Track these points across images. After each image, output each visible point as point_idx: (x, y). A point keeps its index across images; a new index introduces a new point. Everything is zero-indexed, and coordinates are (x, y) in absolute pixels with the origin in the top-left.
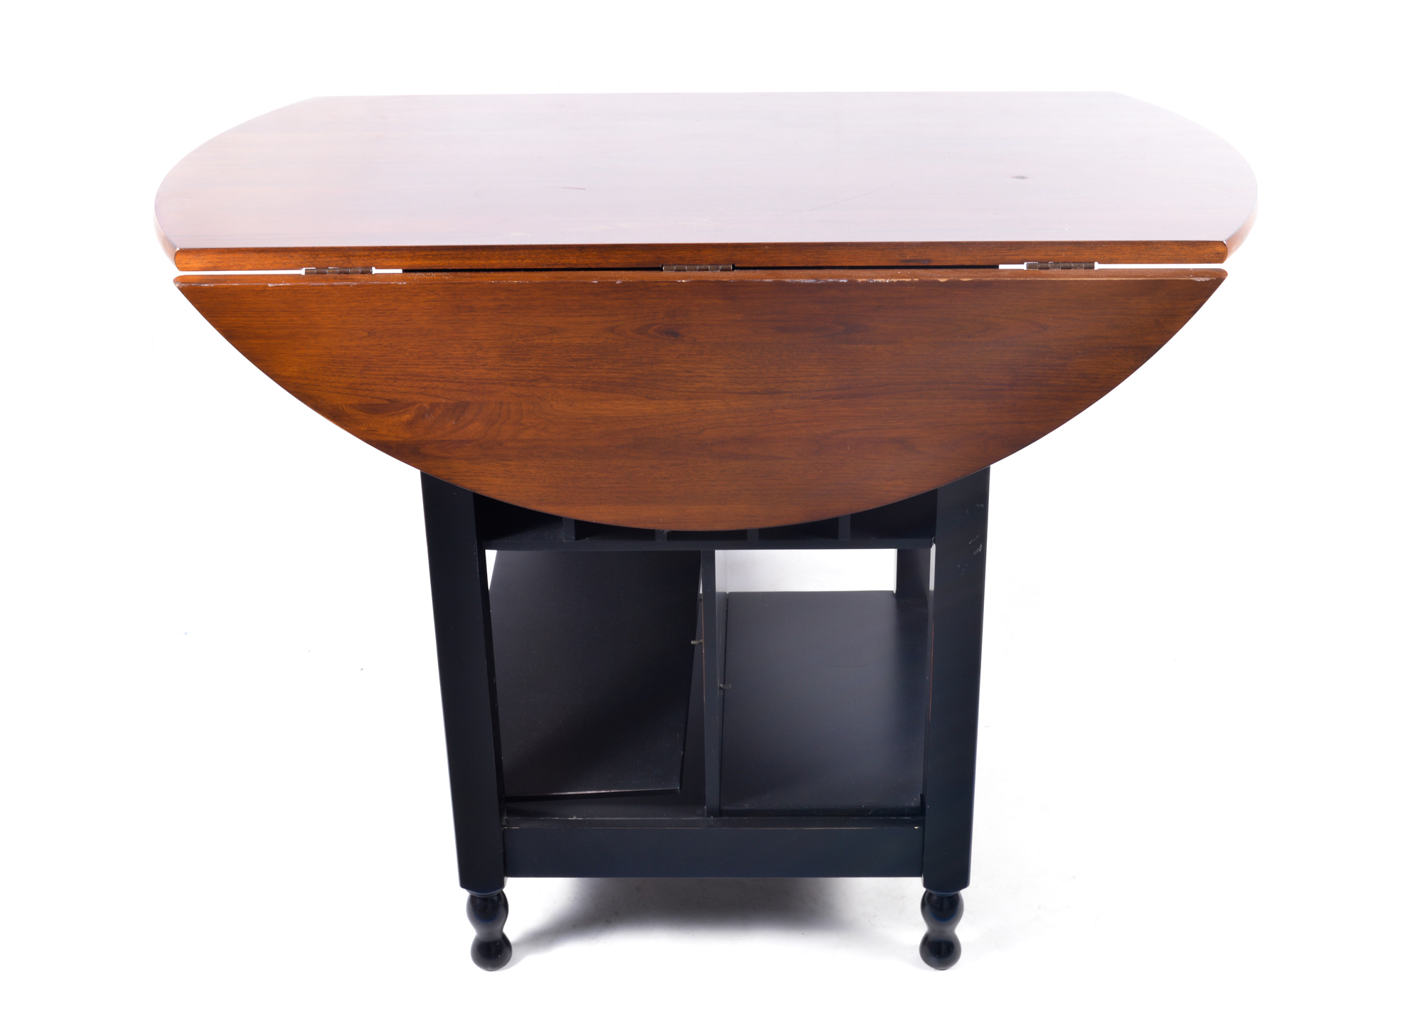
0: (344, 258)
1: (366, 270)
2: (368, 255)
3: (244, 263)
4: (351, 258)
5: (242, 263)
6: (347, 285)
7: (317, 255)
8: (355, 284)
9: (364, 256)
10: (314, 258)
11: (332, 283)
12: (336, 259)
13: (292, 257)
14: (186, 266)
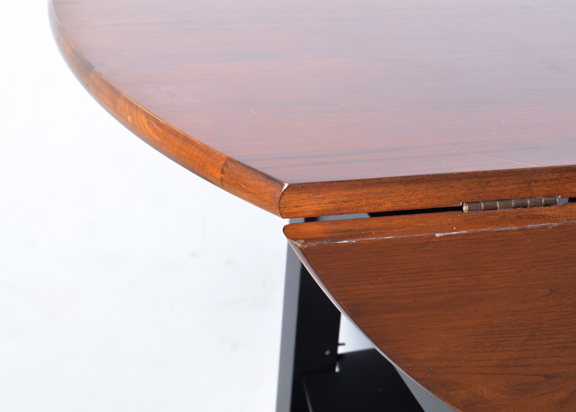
0: (524, 185)
1: (550, 199)
2: (557, 179)
3: (382, 201)
4: (533, 184)
5: (378, 201)
6: (545, 228)
7: (488, 182)
8: (556, 224)
9: (551, 180)
10: (483, 187)
11: (525, 226)
12: (512, 187)
13: (453, 187)
14: (295, 209)
